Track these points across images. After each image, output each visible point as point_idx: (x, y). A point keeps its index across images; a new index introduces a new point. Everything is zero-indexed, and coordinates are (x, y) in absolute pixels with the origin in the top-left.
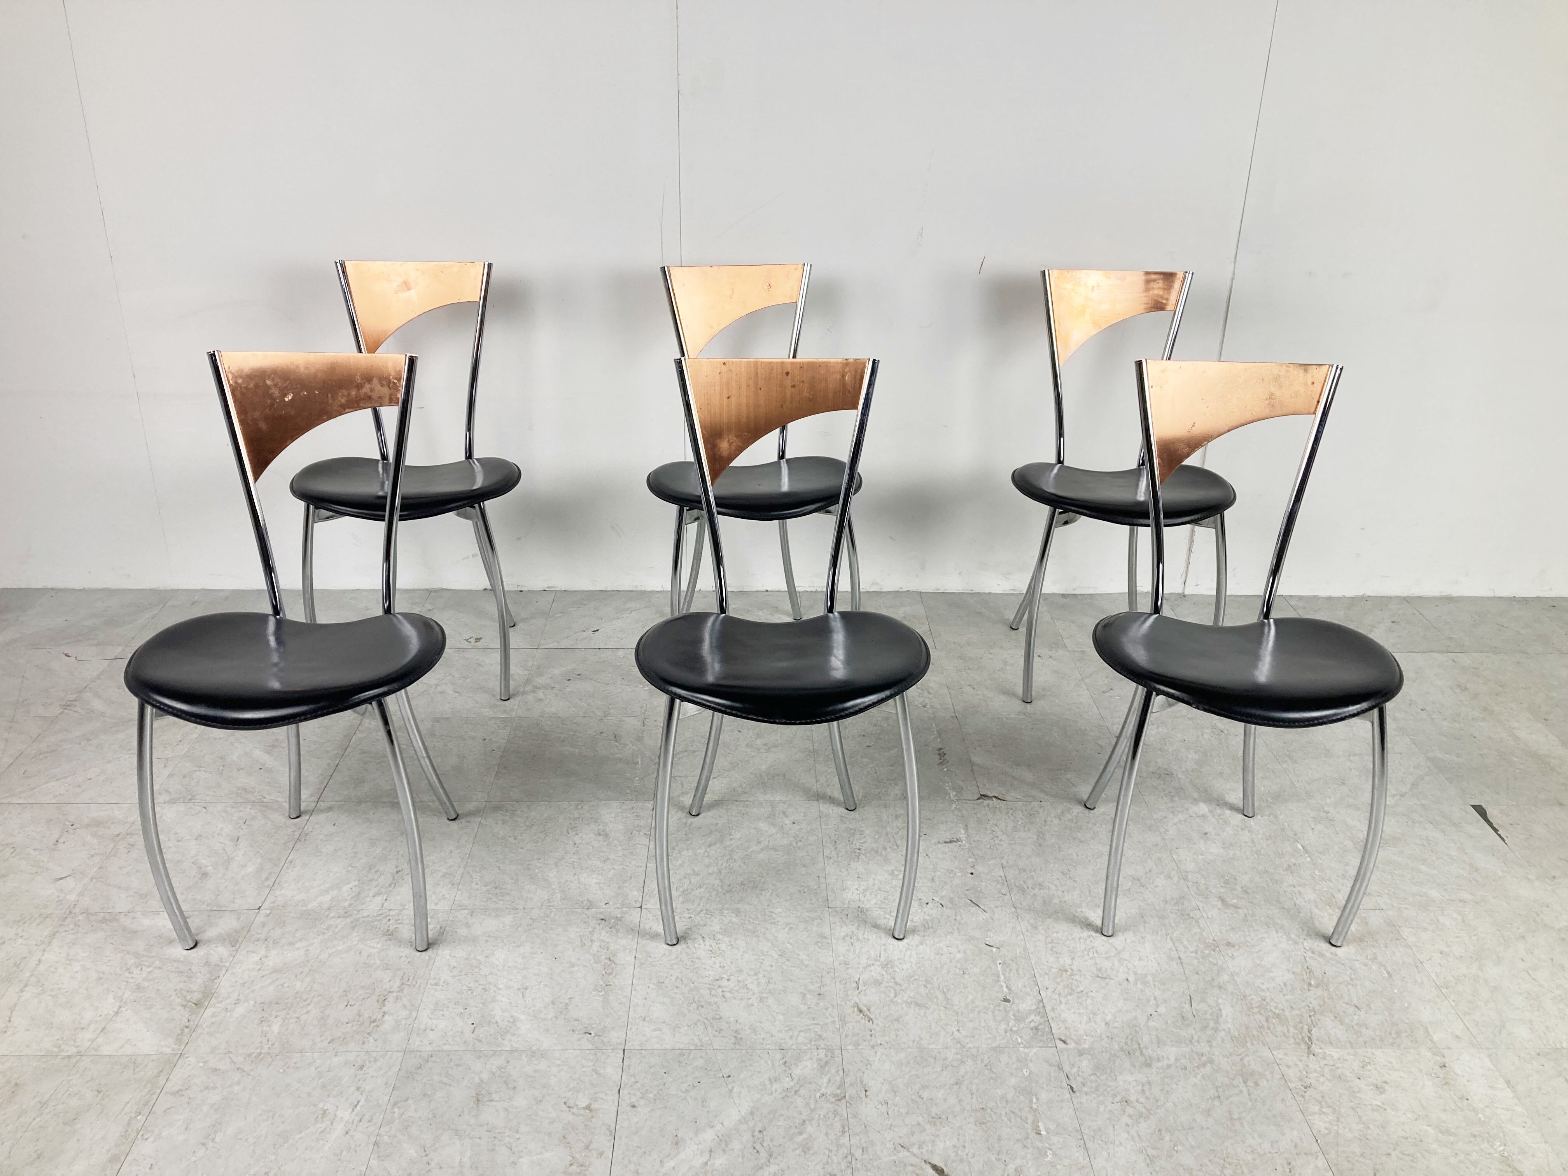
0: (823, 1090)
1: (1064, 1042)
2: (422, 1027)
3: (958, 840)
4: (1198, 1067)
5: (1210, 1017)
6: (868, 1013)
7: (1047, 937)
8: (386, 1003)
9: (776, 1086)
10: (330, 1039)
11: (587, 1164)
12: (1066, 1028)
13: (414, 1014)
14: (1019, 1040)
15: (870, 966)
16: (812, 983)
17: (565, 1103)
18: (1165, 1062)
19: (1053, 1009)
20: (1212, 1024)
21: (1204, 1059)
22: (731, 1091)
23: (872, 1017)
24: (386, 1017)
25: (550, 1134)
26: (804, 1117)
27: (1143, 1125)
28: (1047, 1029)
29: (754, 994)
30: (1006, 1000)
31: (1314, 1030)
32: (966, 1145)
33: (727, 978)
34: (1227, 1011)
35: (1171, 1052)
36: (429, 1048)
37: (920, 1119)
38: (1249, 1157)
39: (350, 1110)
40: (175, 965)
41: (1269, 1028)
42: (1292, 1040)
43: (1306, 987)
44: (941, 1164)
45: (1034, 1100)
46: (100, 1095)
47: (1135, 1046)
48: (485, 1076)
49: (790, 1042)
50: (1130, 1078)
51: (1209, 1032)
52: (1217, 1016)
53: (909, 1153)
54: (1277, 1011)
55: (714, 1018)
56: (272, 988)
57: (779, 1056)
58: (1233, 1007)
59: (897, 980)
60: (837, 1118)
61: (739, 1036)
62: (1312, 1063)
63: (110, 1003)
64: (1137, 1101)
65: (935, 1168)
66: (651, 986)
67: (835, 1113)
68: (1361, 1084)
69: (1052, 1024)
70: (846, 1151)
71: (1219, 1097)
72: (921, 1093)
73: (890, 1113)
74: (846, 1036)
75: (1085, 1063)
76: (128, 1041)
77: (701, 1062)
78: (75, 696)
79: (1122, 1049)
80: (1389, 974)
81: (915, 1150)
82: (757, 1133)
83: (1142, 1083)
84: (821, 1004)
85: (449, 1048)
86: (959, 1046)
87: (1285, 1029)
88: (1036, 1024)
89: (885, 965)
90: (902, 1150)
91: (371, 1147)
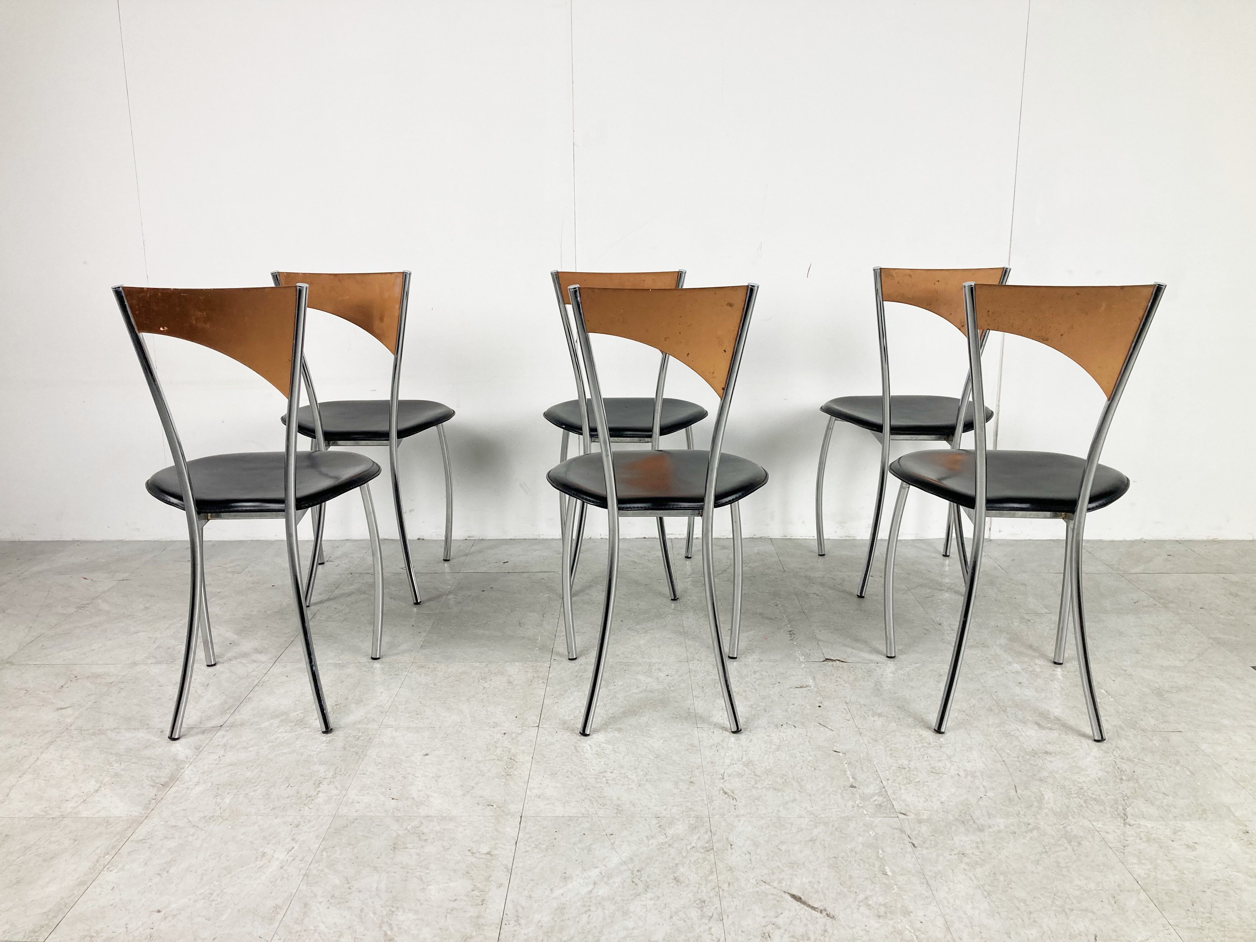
0: (693, 844)
1: (905, 814)
2: (350, 801)
3: (807, 686)
4: (1026, 832)
5: (1034, 799)
6: (732, 795)
7: (886, 747)
8: (321, 785)
9: (652, 841)
10: (272, 807)
11: (487, 890)
12: (906, 805)
13: (344, 792)
14: (865, 812)
15: (733, 764)
16: (684, 775)
17: (469, 850)
18: (996, 828)
19: (894, 793)
20: (1036, 804)
21: (1030, 827)
22: (613, 844)
23: (736, 797)
24: (320, 795)
25: (455, 871)
26: (677, 862)
27: (979, 870)
28: (889, 806)
29: (634, 781)
30: (852, 786)
31: (1128, 809)
32: (821, 881)
33: (610, 771)
34: (1048, 795)
35: (1001, 822)
36: (356, 814)
37: (780, 864)
38: (1078, 893)
39: (286, 853)
40: (148, 761)
41: (1087, 807)
42: (1109, 815)
43: (1118, 781)
44: (799, 894)
45: (881, 852)
46: (76, 843)
47: (969, 817)
48: (401, 833)
49: (664, 813)
50: (964, 838)
51: (1034, 809)
52: (1040, 799)
53: (770, 887)
54: (1094, 796)
55: (599, 797)
56: (227, 775)
57: (654, 822)
58: (1054, 793)
59: (757, 773)
60: (706, 863)
61: (620, 808)
62: (1129, 831)
63: (92, 785)
64: (972, 854)
65: (793, 896)
66: (545, 776)
67: (705, 859)
68: (1174, 844)
69: (894, 803)
70: (714, 884)
71: (1046, 852)
72: (779, 847)
73: (752, 860)
74: (713, 809)
75: (924, 828)
76: (104, 808)
77: (587, 825)
78: (88, 602)
79: (956, 820)
80: (1192, 772)
81: (775, 884)
82: (635, 872)
83: (977, 843)
84: (692, 789)
85: (372, 814)
86: (812, 816)
87: (1102, 808)
88: (879, 803)
89: (746, 765)
90: (764, 884)
91: (301, 877)
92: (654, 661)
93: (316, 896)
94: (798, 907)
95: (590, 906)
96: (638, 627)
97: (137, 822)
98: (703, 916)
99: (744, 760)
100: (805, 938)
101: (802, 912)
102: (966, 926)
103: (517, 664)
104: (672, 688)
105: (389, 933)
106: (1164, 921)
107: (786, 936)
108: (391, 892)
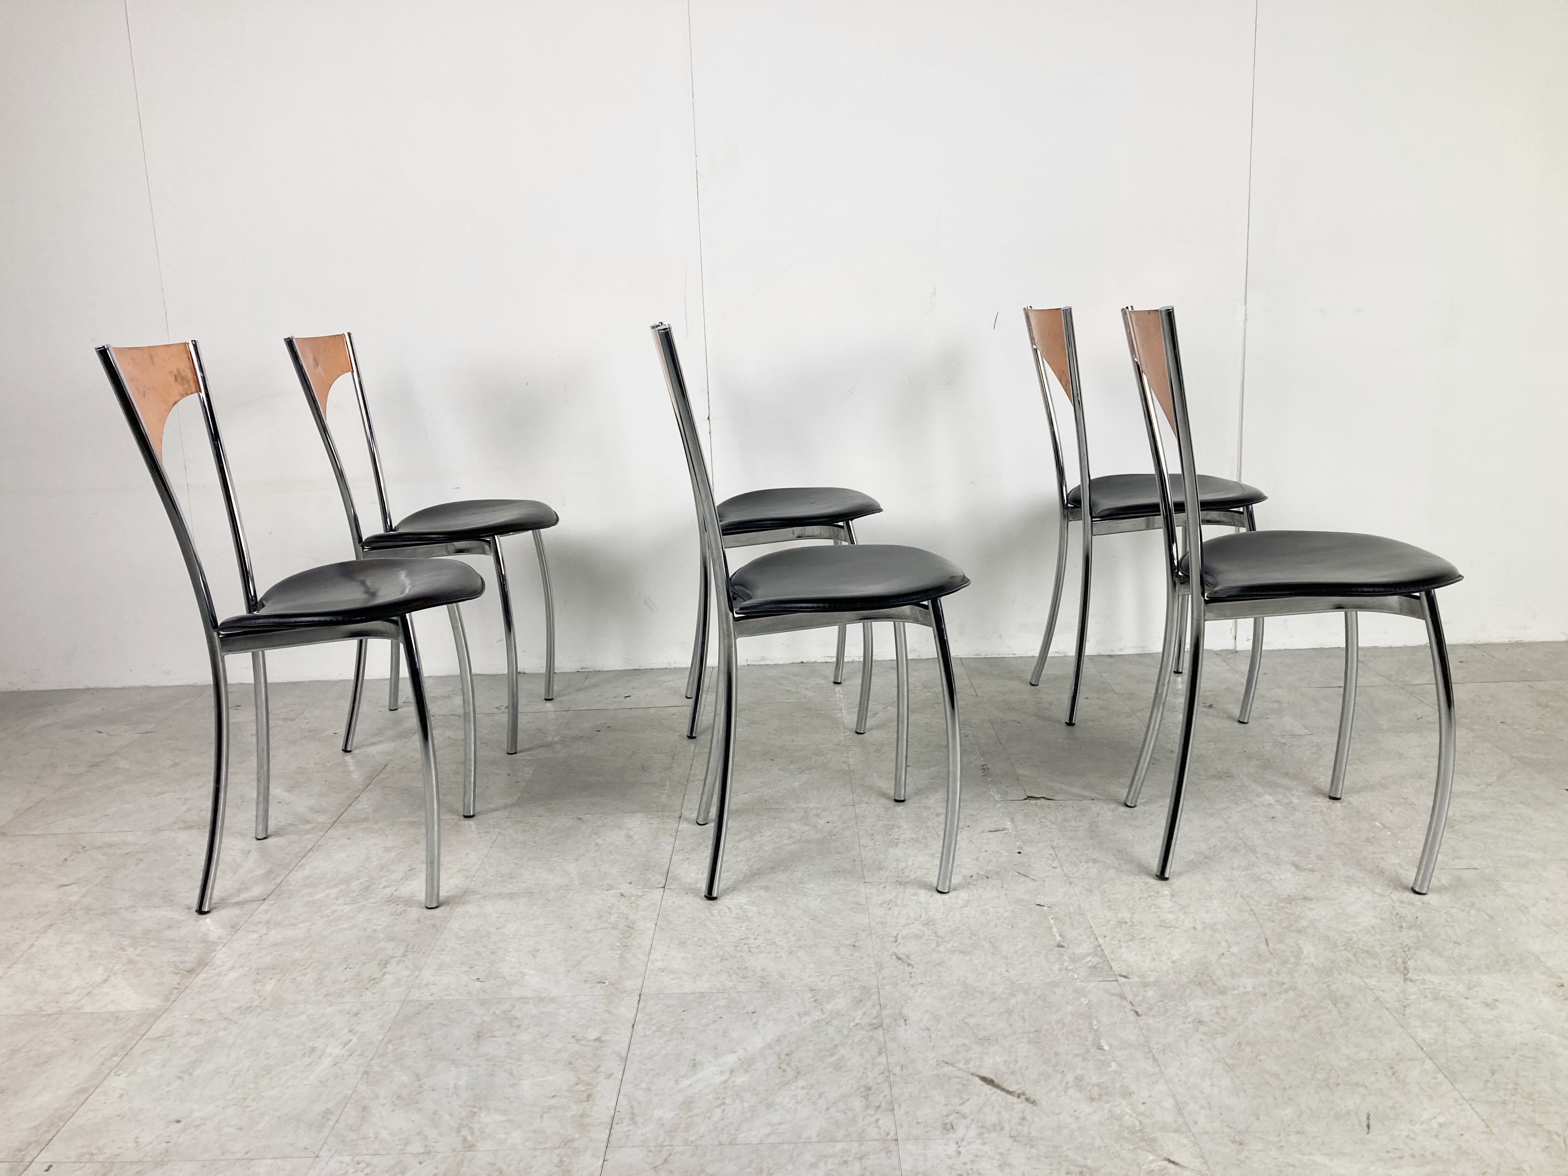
0: (857, 1021)
1: (1125, 977)
2: (425, 982)
3: (1003, 829)
4: (1280, 993)
5: (1289, 954)
6: (908, 960)
7: (1103, 898)
8: (388, 965)
9: (805, 1018)
10: (325, 993)
11: (595, 1083)
12: (1128, 966)
13: (416, 973)
14: (1076, 976)
15: (909, 924)
16: (846, 939)
17: (573, 1037)
18: (1242, 990)
19: (1113, 952)
20: (1292, 959)
21: (1285, 986)
22: (755, 1024)
23: (912, 963)
24: (386, 976)
25: (554, 1062)
26: (836, 1042)
27: (1219, 1041)
28: (1106, 967)
29: (783, 949)
30: (1060, 946)
31: (1409, 963)
32: (1019, 1059)
33: (753, 937)
34: (1308, 949)
35: (1248, 983)
36: (431, 998)
37: (966, 1041)
38: (1345, 1064)
39: (341, 1047)
40: (172, 944)
41: (1357, 962)
42: (1385, 970)
43: (1397, 929)
44: (992, 1077)
46: (77, 1043)
47: (1207, 978)
48: (487, 1018)
49: (821, 984)
50: (1201, 1003)
51: (1289, 966)
52: (1298, 953)
53: (954, 1068)
54: (1365, 948)
55: (738, 968)
56: (269, 957)
57: (809, 995)
58: (1315, 946)
59: (939, 934)
60: (872, 1043)
61: (765, 981)
62: (1411, 988)
63: (99, 974)
64: (1212, 1021)
65: (984, 1079)
66: (671, 946)
67: (872, 1038)
68: (1469, 1003)
69: (1112, 964)
70: (882, 1068)
71: (1305, 1016)
72: (967, 1020)
73: (932, 1037)
74: (883, 978)
75: (1150, 993)
76: (112, 1002)
77: (723, 1002)
78: (102, 759)
79: (1192, 981)
80: (1490, 917)
81: (961, 1065)
82: (783, 1057)
83: (1217, 1008)
84: (857, 954)
85: (451, 997)
86: (1008, 983)
87: (1376, 962)
88: (1095, 964)
89: (926, 924)
90: (946, 1065)
91: (359, 1076)
92: (812, 806)
93: (377, 1097)
94: (989, 1092)
95: (724, 1098)
96: (792, 767)
97: (155, 1016)
98: (867, 1107)
99: (923, 918)
100: (998, 1128)
101: (994, 1098)
102: (1202, 1107)
103: (639, 815)
104: (833, 838)
105: (469, 1138)
106: (1457, 1095)
107: (973, 1126)
108: (473, 1089)
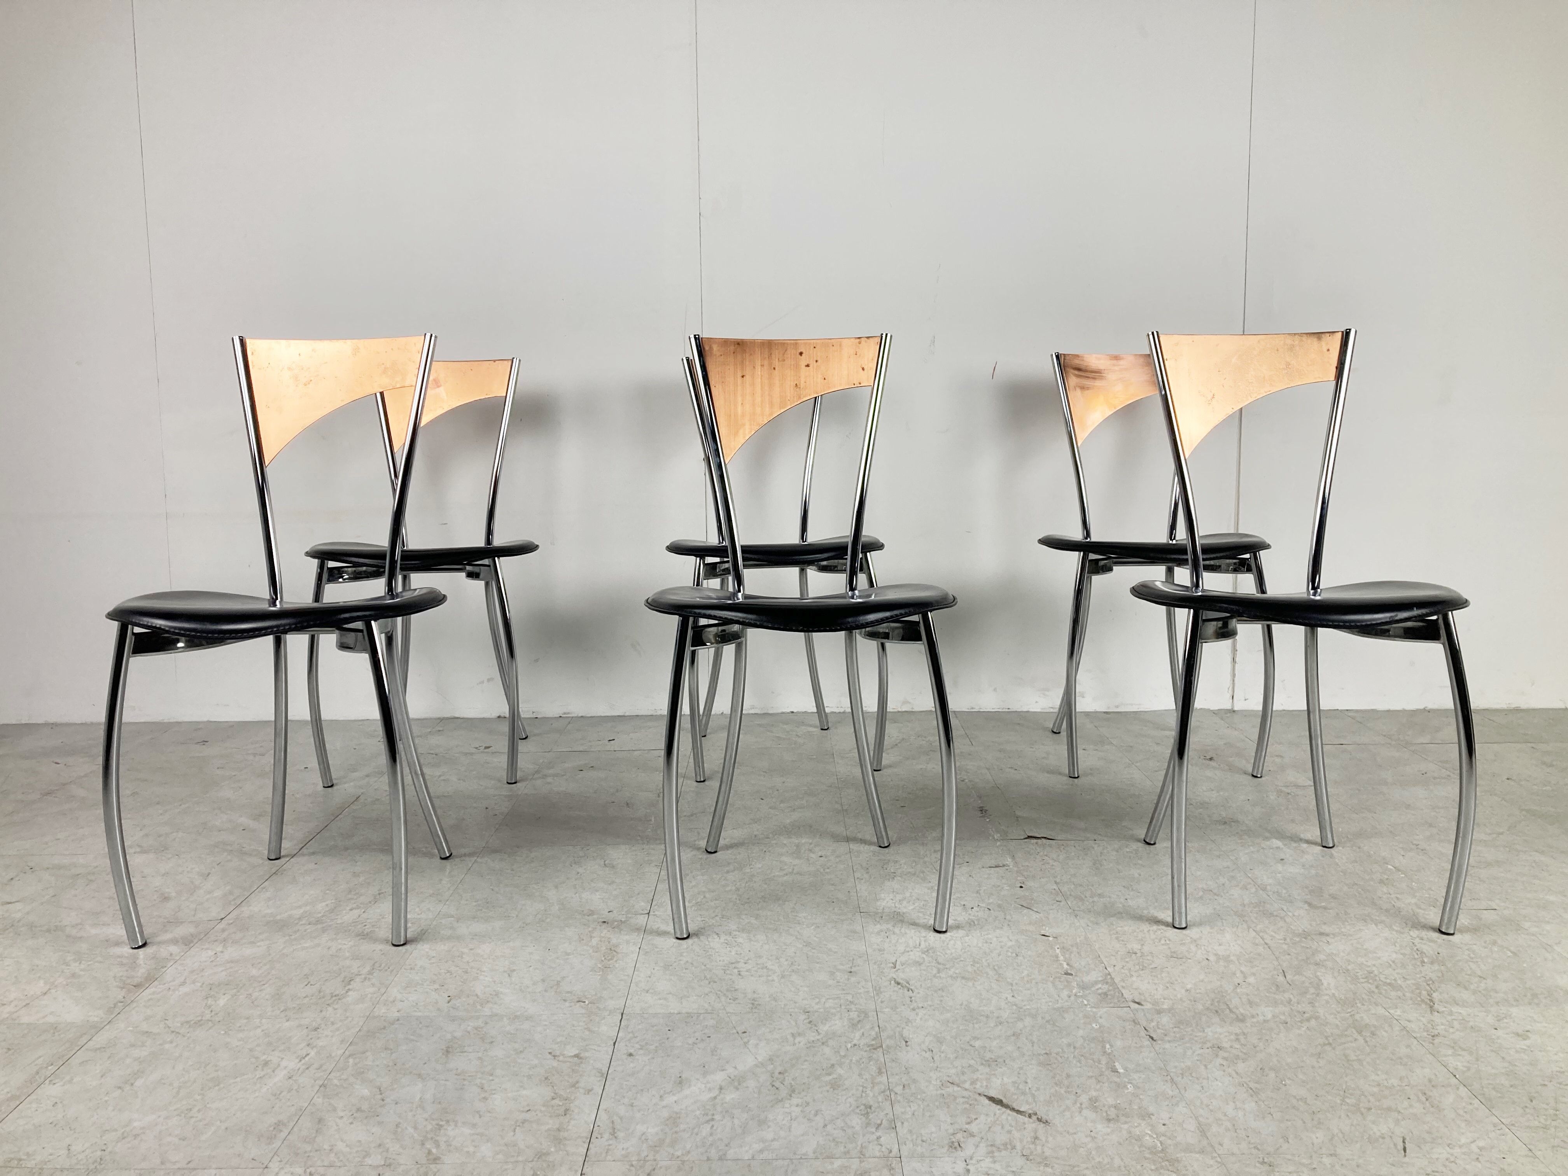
0: (855, 1042)
1: (1138, 1003)
2: (391, 999)
4: (1301, 1022)
5: (1309, 985)
6: (907, 985)
7: (1109, 932)
8: (352, 983)
9: (798, 1039)
10: (282, 1008)
11: (573, 1098)
12: (1140, 994)
13: (383, 990)
14: (1086, 1002)
15: (908, 952)
16: (842, 964)
17: (550, 1053)
18: (1261, 1018)
19: (1123, 980)
20: (1312, 990)
21: (1306, 1015)
22: (746, 1044)
23: (912, 988)
24: (350, 993)
25: (529, 1077)
26: (832, 1062)
27: (1241, 1066)
28: (1117, 994)
29: (775, 973)
30: (1067, 974)
31: (1434, 995)
32: (1029, 1081)
33: (743, 961)
34: (1328, 980)
35: (1267, 1012)
36: (397, 1014)
37: (972, 1062)
38: (1375, 1090)
39: (297, 1061)
41: (1381, 993)
42: (1410, 1002)
43: (1419, 963)
44: (1001, 1097)
45: (1108, 1046)
46: (10, 1052)
47: (1224, 1007)
48: (458, 1034)
49: (816, 1007)
50: (1219, 1030)
51: (1310, 996)
52: (1318, 985)
53: (959, 1089)
54: (1388, 981)
55: (728, 990)
56: (224, 973)
57: (802, 1017)
58: (1335, 978)
59: (940, 961)
60: (871, 1063)
61: (756, 1003)
62: (1439, 1019)
63: (40, 986)
64: (1231, 1047)
65: (991, 1099)
66: (657, 968)
67: (870, 1059)
68: (1499, 1033)
69: (1123, 991)
70: (883, 1087)
71: (1330, 1044)
72: (972, 1043)
73: (935, 1058)
74: (882, 1002)
75: (1165, 1020)
76: (52, 1013)
77: (711, 1022)
78: (58, 788)
79: (1208, 1009)
80: (1514, 953)
81: (967, 1085)
82: (776, 1074)
83: (1236, 1034)
84: (853, 979)
85: (419, 1014)
86: (1015, 1007)
87: (1400, 993)
88: (1105, 991)
89: (926, 951)
90: (951, 1085)
91: (316, 1089)
92: (803, 841)
93: (335, 1109)
94: (998, 1112)
95: (713, 1115)
96: (782, 805)
97: (97, 1028)
98: (868, 1124)
99: (923, 945)
100: (1009, 1146)
101: (1004, 1117)
102: (1227, 1130)
104: (827, 871)
105: (434, 1151)
106: (1495, 1120)
107: (982, 1145)
108: (440, 1103)
